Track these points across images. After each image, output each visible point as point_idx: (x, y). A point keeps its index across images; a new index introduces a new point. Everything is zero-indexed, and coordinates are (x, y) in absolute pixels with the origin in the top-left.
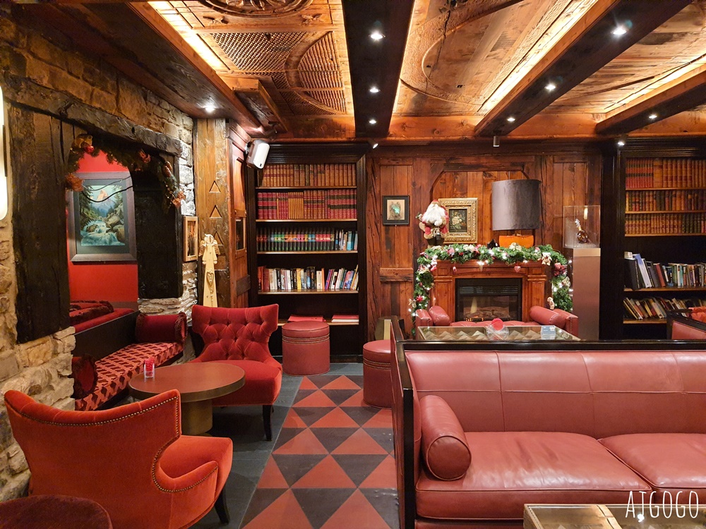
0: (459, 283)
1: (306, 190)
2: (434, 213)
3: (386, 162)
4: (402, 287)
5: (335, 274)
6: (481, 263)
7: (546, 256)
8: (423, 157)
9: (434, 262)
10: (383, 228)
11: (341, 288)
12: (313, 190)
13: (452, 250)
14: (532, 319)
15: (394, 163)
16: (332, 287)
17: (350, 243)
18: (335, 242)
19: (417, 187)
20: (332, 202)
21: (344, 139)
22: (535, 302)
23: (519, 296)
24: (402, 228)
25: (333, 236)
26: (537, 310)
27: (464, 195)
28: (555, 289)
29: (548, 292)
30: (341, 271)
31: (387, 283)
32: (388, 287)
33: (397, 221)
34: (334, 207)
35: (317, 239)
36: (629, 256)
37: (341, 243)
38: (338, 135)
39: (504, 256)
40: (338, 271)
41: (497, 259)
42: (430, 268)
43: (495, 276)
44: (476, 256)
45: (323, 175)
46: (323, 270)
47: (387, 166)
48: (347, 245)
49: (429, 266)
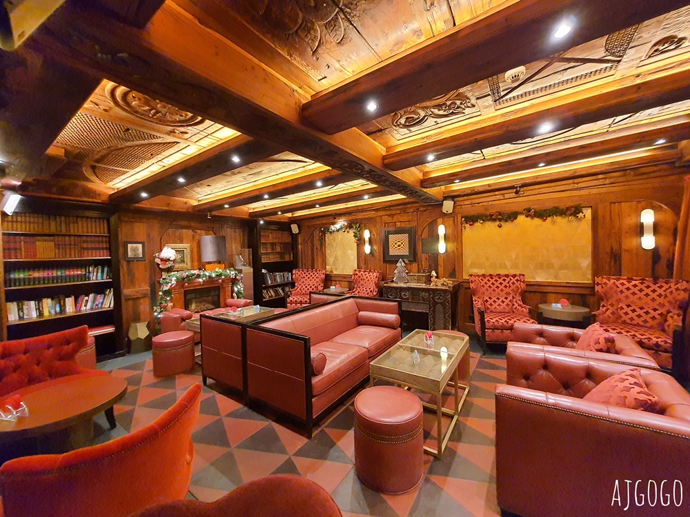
0: (186, 293)
1: (58, 235)
2: (168, 252)
3: (126, 219)
4: (141, 301)
5: (86, 298)
6: (200, 280)
7: (232, 273)
8: (155, 219)
9: (173, 282)
10: (125, 263)
11: (92, 309)
12: (64, 235)
13: (185, 274)
14: (226, 306)
15: (133, 220)
16: (83, 308)
17: (99, 274)
18: (85, 275)
19: (151, 236)
20: (85, 245)
21: (99, 201)
22: (227, 297)
23: (219, 296)
24: (140, 262)
25: (84, 270)
26: (230, 301)
27: (181, 242)
28: (236, 289)
29: (233, 291)
30: (91, 296)
31: (129, 299)
32: (131, 302)
33: (136, 258)
34: (87, 249)
35: (67, 273)
36: (263, 271)
37: (91, 275)
38: (93, 197)
39: (214, 275)
40: (88, 296)
41: (210, 277)
42: (171, 286)
43: (207, 286)
44: (199, 276)
45: (76, 225)
46: (73, 297)
47: (127, 222)
48: (97, 276)
49: (170, 284)
